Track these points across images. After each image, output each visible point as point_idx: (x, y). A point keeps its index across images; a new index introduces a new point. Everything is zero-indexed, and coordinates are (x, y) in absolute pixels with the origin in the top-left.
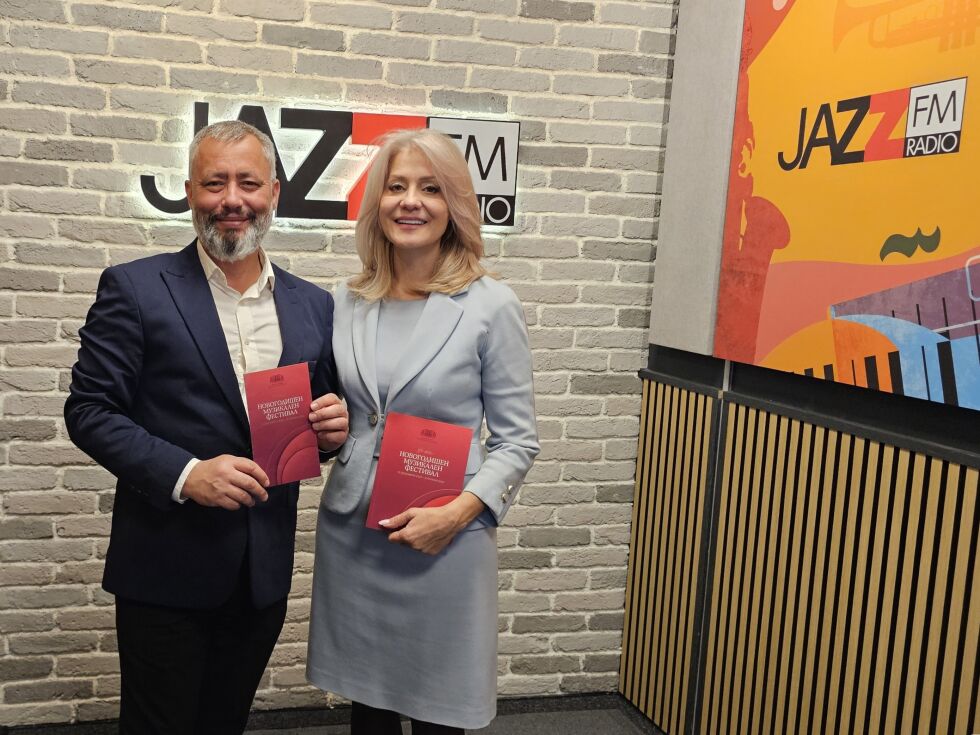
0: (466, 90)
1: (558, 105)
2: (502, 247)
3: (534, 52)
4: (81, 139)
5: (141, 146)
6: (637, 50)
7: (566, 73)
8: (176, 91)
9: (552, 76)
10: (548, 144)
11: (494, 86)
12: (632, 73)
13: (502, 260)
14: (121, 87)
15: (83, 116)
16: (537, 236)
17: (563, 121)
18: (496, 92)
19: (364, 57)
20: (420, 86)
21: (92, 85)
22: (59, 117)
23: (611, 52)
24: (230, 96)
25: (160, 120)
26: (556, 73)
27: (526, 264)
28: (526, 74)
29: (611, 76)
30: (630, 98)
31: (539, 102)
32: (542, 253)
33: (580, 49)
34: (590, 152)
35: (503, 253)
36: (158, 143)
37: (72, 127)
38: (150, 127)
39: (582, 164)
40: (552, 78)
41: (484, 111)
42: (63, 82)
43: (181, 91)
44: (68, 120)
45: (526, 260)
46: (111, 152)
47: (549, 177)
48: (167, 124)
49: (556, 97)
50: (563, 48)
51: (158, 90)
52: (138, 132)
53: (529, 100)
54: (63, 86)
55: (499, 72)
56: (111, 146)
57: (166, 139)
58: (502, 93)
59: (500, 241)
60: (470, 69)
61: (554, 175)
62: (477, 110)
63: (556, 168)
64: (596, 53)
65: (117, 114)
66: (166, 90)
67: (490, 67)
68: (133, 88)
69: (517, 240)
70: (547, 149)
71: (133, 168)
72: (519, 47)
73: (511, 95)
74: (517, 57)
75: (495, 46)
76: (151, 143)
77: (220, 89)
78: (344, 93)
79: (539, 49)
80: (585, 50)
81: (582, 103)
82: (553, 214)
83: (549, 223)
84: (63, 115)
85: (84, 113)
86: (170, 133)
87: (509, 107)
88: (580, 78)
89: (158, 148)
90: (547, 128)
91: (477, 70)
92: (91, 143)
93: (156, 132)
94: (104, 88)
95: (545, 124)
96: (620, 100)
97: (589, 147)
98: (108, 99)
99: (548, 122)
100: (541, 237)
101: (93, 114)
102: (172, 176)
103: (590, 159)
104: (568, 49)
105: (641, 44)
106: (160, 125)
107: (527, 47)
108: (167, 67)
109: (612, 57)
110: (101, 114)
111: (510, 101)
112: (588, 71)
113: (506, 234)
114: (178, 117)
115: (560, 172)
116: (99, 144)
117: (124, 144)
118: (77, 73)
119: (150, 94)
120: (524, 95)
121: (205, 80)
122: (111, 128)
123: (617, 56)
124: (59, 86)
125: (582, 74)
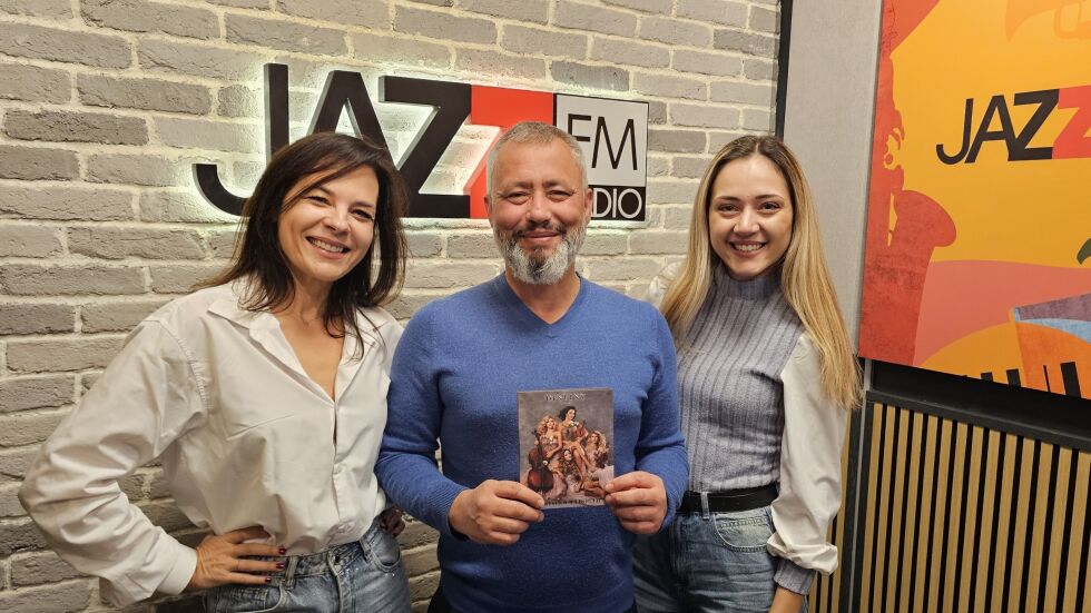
0: (588, 63)
1: (679, 85)
2: (628, 244)
3: (654, 23)
4: (96, 110)
5: (190, 122)
6: (748, 26)
7: (684, 48)
8: (234, 47)
9: (671, 50)
10: (668, 127)
11: (615, 60)
12: (744, 52)
13: (628, 258)
14: (154, 37)
15: (96, 77)
16: (661, 230)
17: (683, 101)
18: (617, 66)
19: (475, 16)
20: (539, 56)
21: (109, 33)
22: (59, 79)
23: (724, 28)
24: (310, 57)
25: (214, 86)
26: (675, 47)
27: (651, 261)
28: (647, 47)
29: (725, 53)
30: (742, 79)
31: (661, 80)
32: (666, 249)
33: (696, 22)
34: (708, 137)
35: (629, 250)
36: (212, 118)
37: (81, 92)
38: (201, 95)
39: (701, 150)
40: (672, 53)
41: (606, 88)
42: (62, 26)
43: (242, 47)
44: (73, 82)
45: (652, 257)
46: (145, 131)
47: (671, 164)
48: (223, 91)
49: (675, 74)
50: (680, 20)
51: (210, 43)
52: (185, 103)
53: (650, 77)
54: (62, 33)
55: (621, 43)
56: (143, 122)
57: (224, 113)
58: (623, 67)
59: (626, 237)
60: (591, 37)
61: (676, 161)
62: (599, 87)
63: (677, 155)
64: (712, 28)
65: (148, 76)
66: (222, 44)
67: (611, 37)
68: (173, 40)
69: (643, 235)
70: (669, 132)
71: (177, 152)
72: (638, 15)
73: (632, 71)
74: (638, 27)
75: (616, 13)
76: (202, 118)
77: (295, 47)
78: (453, 59)
79: (659, 20)
80: (701, 23)
81: (700, 83)
82: (676, 205)
83: (673, 215)
84: (64, 75)
85: (99, 73)
86: (231, 103)
87: (631, 84)
88: (697, 55)
89: (214, 126)
90: (668, 109)
91: (597, 38)
92: (112, 116)
93: (210, 103)
94: (127, 36)
95: (665, 105)
96: (734, 80)
97: (707, 131)
98: (134, 53)
99: (669, 102)
100: (665, 231)
101: (113, 74)
102: (236, 164)
103: (708, 144)
104: (685, 21)
105: (752, 21)
106: (214, 93)
107: (646, 16)
108: (220, 12)
109: (725, 32)
110: (126, 74)
111: (632, 77)
112: (705, 47)
113: (631, 229)
114: (240, 83)
115: (682, 159)
116: (124, 118)
117: (162, 119)
118: (84, 14)
119: (196, 49)
120: (646, 71)
121: (277, 34)
122: (140, 95)
123: (730, 32)
124: (55, 32)
125: (698, 50)
